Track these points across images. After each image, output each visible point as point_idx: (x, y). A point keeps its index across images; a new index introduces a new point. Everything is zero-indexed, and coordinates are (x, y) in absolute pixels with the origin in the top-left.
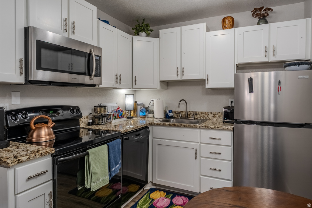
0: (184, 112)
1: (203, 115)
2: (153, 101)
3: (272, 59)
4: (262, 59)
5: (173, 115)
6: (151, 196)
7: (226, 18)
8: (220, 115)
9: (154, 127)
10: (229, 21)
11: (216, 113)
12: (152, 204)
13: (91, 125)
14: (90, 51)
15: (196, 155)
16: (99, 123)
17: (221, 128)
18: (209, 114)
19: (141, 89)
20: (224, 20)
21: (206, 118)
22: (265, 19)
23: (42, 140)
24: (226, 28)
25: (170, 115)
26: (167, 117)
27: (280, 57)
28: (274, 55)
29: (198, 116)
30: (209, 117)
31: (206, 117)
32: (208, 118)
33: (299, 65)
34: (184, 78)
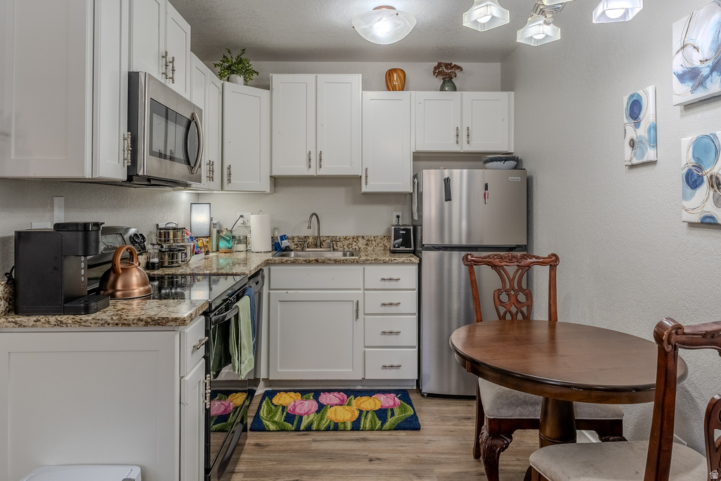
0: (311, 238)
1: (348, 242)
2: (242, 216)
3: (466, 148)
4: (450, 146)
5: (288, 244)
6: (276, 400)
7: (395, 70)
8: (378, 240)
9: (272, 268)
10: (398, 75)
11: (372, 238)
12: (287, 413)
13: (156, 268)
14: (193, 114)
15: (357, 310)
16: (172, 262)
17: (400, 261)
18: (360, 239)
19: (215, 192)
20: (390, 73)
21: (354, 247)
22: (453, 83)
23: (133, 294)
24: (394, 89)
25: (283, 246)
26: (279, 248)
27: (477, 145)
28: (468, 142)
29: (339, 244)
30: (360, 245)
31: (354, 245)
32: (356, 247)
33: (506, 161)
34: (322, 172)
